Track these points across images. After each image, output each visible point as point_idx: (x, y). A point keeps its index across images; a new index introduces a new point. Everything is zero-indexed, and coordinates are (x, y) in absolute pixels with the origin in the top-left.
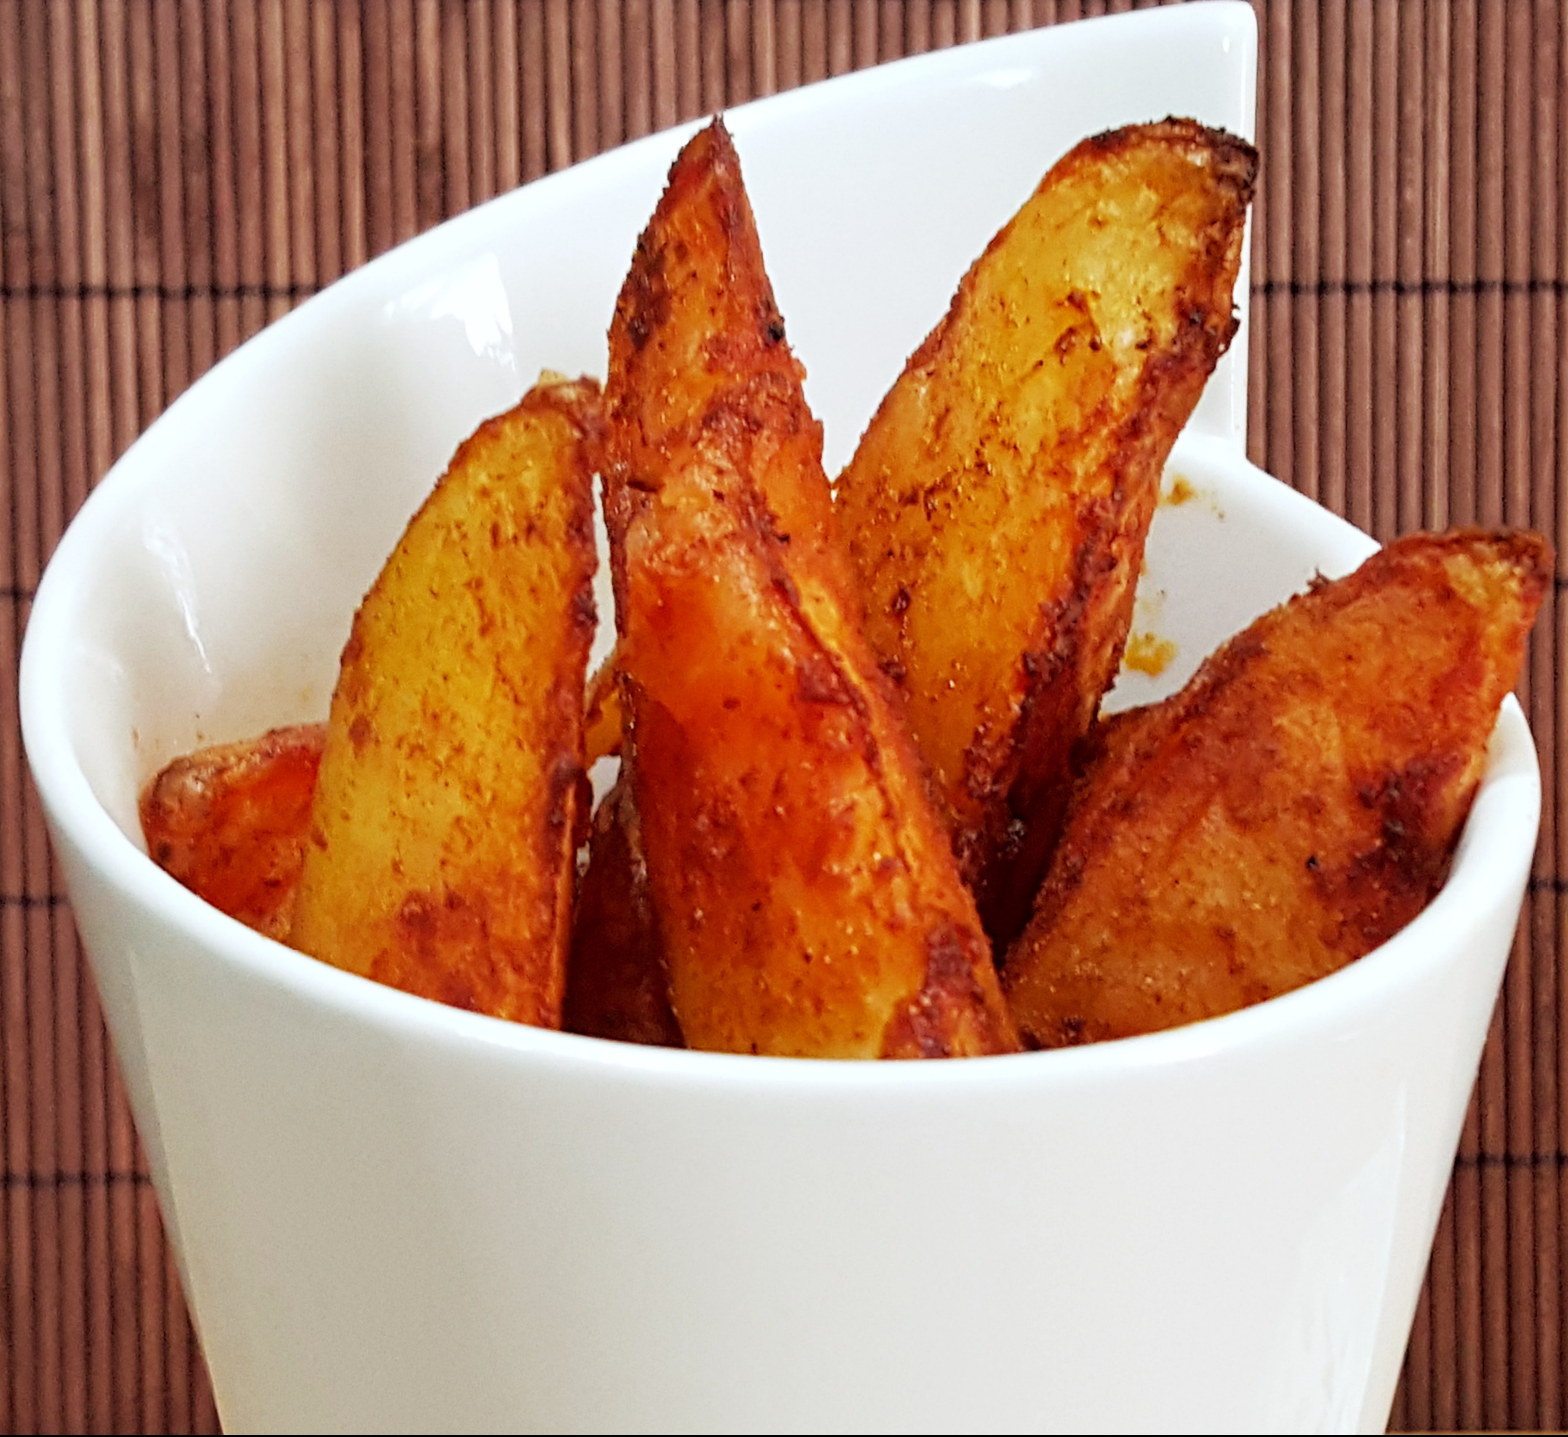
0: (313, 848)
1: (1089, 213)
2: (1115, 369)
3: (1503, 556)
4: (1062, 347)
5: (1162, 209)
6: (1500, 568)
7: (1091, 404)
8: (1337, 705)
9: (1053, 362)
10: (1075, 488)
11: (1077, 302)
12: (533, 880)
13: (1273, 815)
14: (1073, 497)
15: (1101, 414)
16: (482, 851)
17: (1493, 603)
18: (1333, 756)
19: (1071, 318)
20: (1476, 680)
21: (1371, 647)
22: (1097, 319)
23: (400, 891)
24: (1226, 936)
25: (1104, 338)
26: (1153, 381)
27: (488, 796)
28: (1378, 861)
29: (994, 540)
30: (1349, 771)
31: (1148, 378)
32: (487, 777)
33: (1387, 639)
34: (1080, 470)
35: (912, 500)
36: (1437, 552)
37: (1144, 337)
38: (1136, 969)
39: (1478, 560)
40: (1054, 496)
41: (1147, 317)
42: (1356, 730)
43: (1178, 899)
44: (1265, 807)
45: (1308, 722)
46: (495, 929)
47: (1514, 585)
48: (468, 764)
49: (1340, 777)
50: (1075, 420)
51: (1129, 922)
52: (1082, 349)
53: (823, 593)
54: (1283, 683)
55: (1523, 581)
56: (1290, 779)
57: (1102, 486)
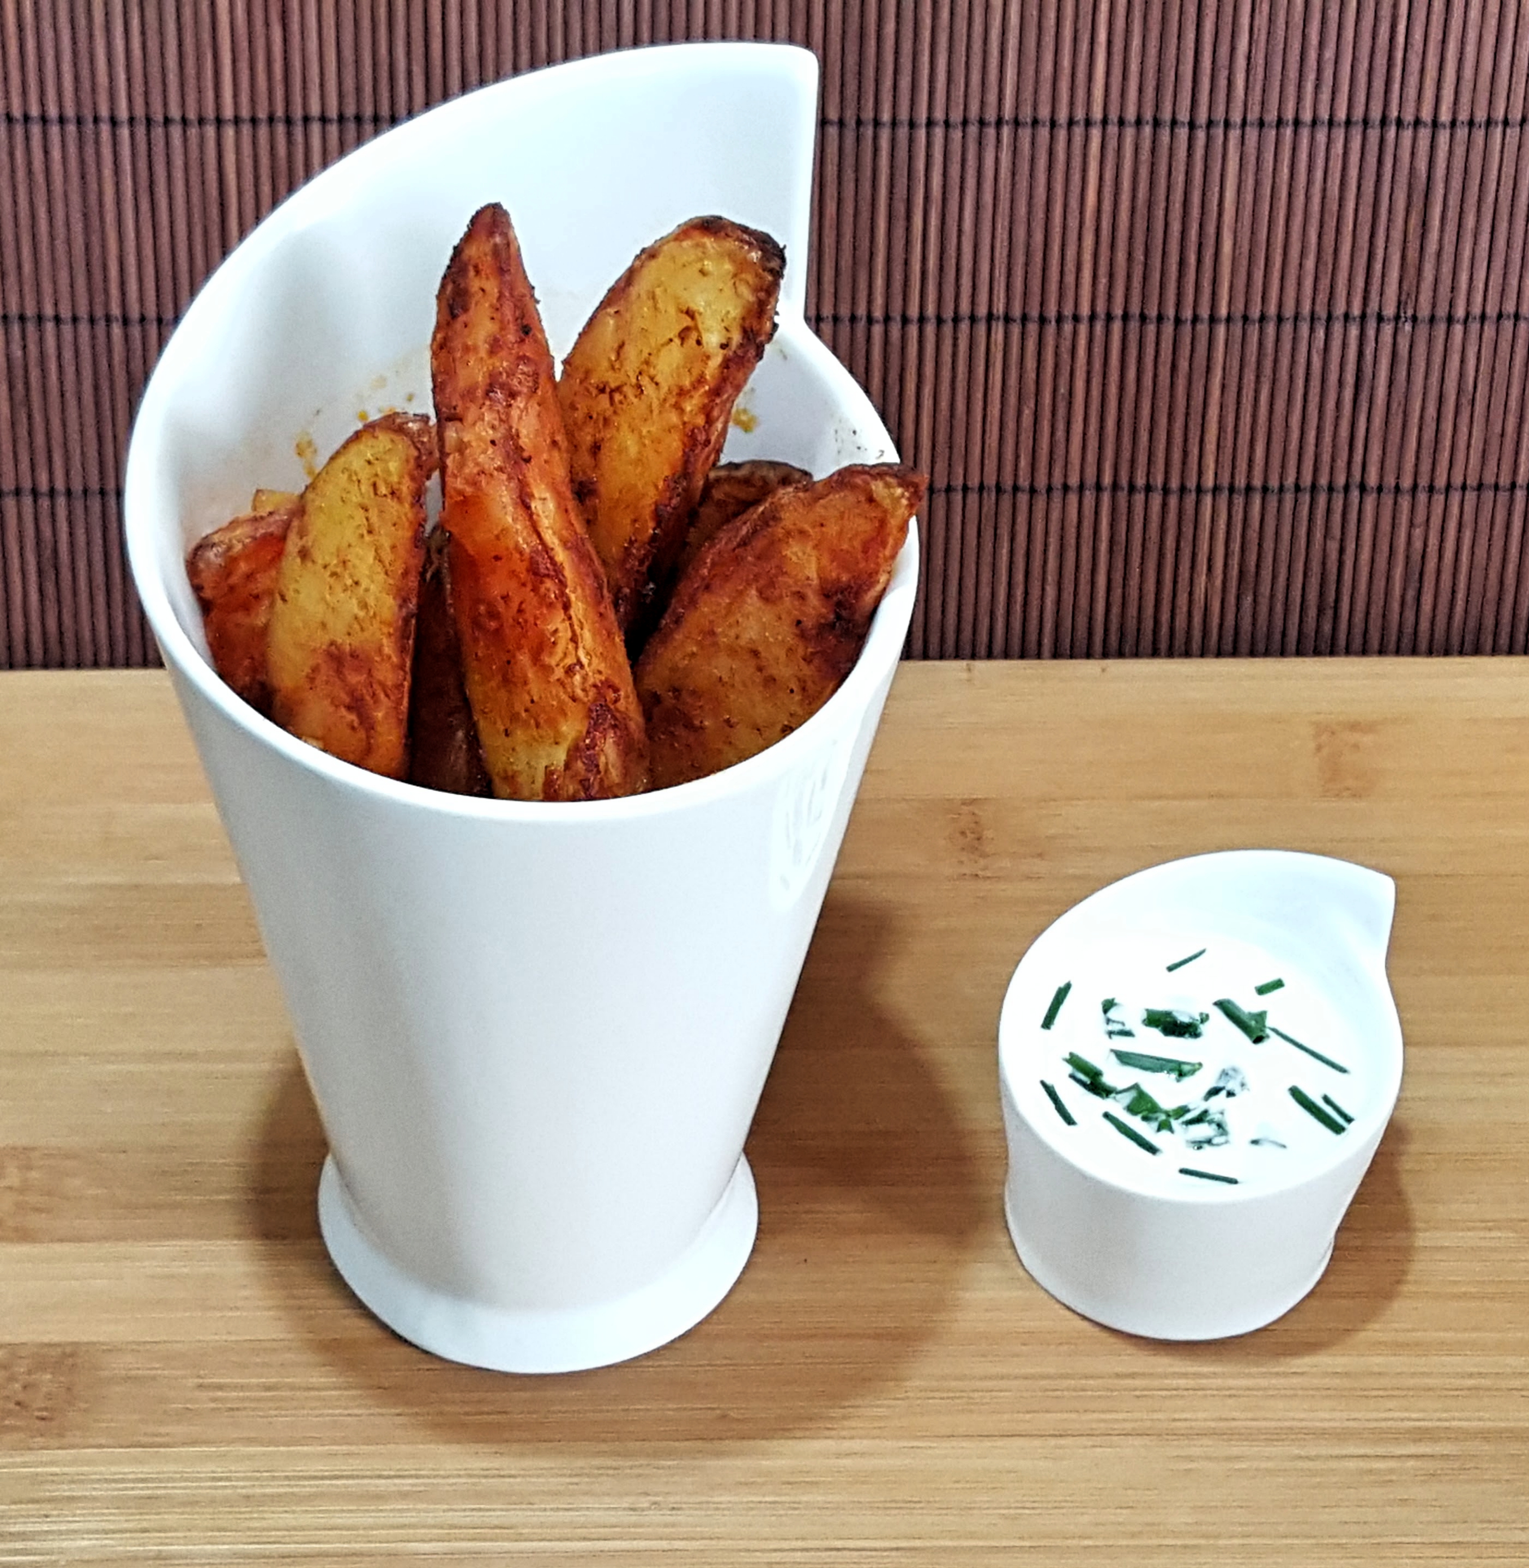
0: (279, 602)
1: (699, 266)
2: (708, 357)
3: (900, 485)
4: (683, 335)
5: (735, 275)
6: (899, 491)
7: (696, 372)
8: (816, 547)
9: (677, 341)
10: (686, 419)
11: (690, 313)
12: (395, 659)
13: (781, 597)
14: (684, 423)
15: (701, 380)
16: (367, 634)
17: (895, 509)
18: (812, 571)
19: (687, 322)
20: (884, 544)
21: (833, 520)
22: (700, 326)
23: (327, 639)
24: (755, 653)
25: (704, 341)
26: (727, 367)
27: (371, 613)
28: (832, 626)
29: (644, 432)
30: (820, 578)
31: (726, 364)
32: (371, 601)
33: (842, 518)
34: (688, 408)
35: (602, 391)
36: (867, 477)
37: (724, 341)
38: (709, 665)
39: (888, 486)
40: (674, 418)
41: (727, 330)
42: (825, 561)
43: (732, 633)
44: (777, 593)
45: (800, 554)
46: (375, 673)
47: (904, 502)
48: (361, 590)
49: (815, 582)
50: (687, 383)
51: (707, 642)
52: (691, 341)
53: (547, 495)
54: (788, 534)
55: (909, 499)
56: (791, 581)
57: (700, 421)
